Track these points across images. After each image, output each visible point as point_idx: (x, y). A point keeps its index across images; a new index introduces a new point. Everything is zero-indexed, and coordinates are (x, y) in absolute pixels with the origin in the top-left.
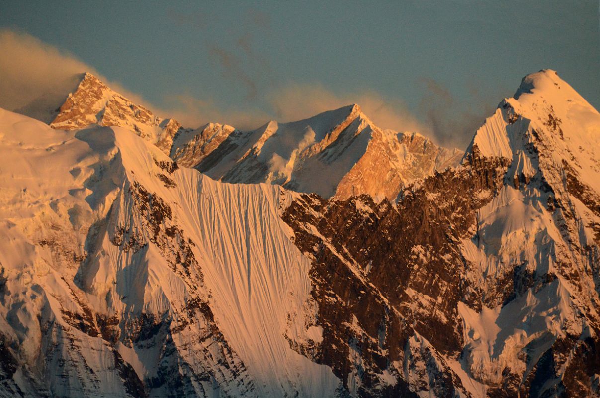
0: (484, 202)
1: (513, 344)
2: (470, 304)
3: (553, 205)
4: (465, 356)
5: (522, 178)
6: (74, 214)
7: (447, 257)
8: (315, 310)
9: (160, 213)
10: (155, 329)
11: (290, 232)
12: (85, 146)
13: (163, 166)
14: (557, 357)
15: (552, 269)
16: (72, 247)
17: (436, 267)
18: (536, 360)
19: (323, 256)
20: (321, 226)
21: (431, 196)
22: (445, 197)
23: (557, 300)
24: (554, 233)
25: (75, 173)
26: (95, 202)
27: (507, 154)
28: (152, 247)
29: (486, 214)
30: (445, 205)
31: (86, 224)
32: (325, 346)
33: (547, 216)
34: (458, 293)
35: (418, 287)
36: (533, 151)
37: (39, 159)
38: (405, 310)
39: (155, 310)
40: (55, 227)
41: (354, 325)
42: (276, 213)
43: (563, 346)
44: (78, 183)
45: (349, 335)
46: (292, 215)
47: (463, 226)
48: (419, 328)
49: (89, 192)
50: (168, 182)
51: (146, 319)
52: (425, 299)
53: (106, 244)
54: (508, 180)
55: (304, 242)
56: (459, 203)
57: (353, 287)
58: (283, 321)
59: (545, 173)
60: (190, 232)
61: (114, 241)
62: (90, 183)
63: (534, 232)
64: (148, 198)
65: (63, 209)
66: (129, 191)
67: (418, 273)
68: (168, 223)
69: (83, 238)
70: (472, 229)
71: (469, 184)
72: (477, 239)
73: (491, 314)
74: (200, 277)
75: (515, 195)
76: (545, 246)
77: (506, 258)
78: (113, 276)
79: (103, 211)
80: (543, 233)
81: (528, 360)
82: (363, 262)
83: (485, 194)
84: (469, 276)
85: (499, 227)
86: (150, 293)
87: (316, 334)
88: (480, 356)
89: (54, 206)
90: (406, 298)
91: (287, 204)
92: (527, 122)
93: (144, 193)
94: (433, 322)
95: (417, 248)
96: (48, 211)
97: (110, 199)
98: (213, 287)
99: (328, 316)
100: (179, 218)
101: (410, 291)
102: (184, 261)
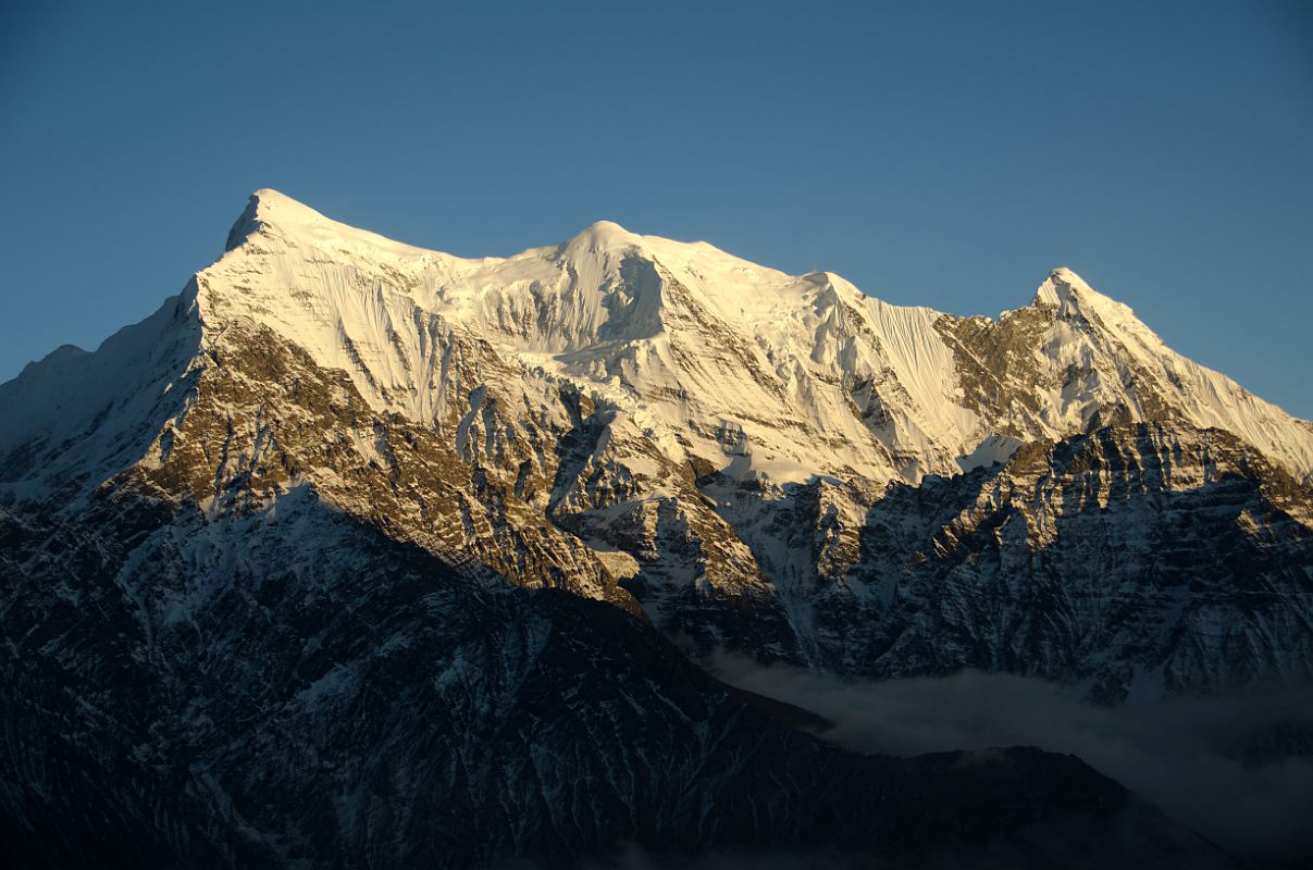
0: (1046, 329)
1: (1074, 407)
2: (1042, 387)
3: (1090, 331)
4: (1044, 414)
5: (1068, 315)
6: (806, 321)
7: (1027, 359)
8: (958, 379)
9: (859, 321)
10: (864, 384)
11: (938, 335)
12: (810, 283)
13: (857, 295)
14: (1102, 415)
15: (1093, 366)
16: (807, 338)
17: (1021, 364)
18: (1088, 417)
19: (958, 350)
20: (956, 332)
21: (1016, 322)
22: (1023, 324)
23: (1098, 383)
24: (1091, 346)
25: (805, 298)
26: (818, 313)
27: (1058, 302)
28: (857, 337)
29: (1048, 336)
30: (1024, 329)
31: (814, 326)
32: (966, 399)
33: (1086, 336)
34: (1035, 381)
35: (1012, 373)
36: (1074, 301)
37: (781, 290)
38: (1007, 386)
39: (864, 374)
40: (796, 327)
41: (981, 390)
42: (929, 324)
43: (1105, 409)
44: (807, 303)
45: (978, 395)
46: (938, 325)
47: (1035, 342)
48: (1017, 397)
49: (815, 308)
50: (861, 305)
51: (858, 378)
52: (1018, 381)
53: (828, 336)
54: (1059, 317)
55: (946, 340)
56: (1031, 328)
57: (978, 370)
58: (940, 384)
59: (1083, 312)
60: (877, 333)
61: (833, 334)
62: (814, 303)
63: (1079, 345)
64: (853, 312)
65: (800, 317)
66: (840, 307)
67: (1012, 366)
68: (865, 326)
69: (814, 334)
70: (1040, 344)
71: (1036, 318)
72: (1043, 350)
73: (1057, 393)
74: (887, 357)
75: (1065, 325)
76: (1087, 354)
77: (1063, 360)
78: (834, 354)
79: (825, 318)
80: (1085, 346)
81: (1083, 418)
82: (981, 355)
83: (1046, 324)
84: (1040, 370)
85: (1057, 343)
86: (859, 363)
87: (961, 392)
88: (1053, 414)
89: (794, 315)
90: (1007, 379)
91: (935, 319)
92: (1068, 285)
93: (850, 308)
94: (1024, 394)
95: (1010, 352)
96: (791, 319)
97: (829, 310)
98: (894, 363)
99: (966, 384)
100: (869, 323)
101: (1008, 375)
102: (877, 347)
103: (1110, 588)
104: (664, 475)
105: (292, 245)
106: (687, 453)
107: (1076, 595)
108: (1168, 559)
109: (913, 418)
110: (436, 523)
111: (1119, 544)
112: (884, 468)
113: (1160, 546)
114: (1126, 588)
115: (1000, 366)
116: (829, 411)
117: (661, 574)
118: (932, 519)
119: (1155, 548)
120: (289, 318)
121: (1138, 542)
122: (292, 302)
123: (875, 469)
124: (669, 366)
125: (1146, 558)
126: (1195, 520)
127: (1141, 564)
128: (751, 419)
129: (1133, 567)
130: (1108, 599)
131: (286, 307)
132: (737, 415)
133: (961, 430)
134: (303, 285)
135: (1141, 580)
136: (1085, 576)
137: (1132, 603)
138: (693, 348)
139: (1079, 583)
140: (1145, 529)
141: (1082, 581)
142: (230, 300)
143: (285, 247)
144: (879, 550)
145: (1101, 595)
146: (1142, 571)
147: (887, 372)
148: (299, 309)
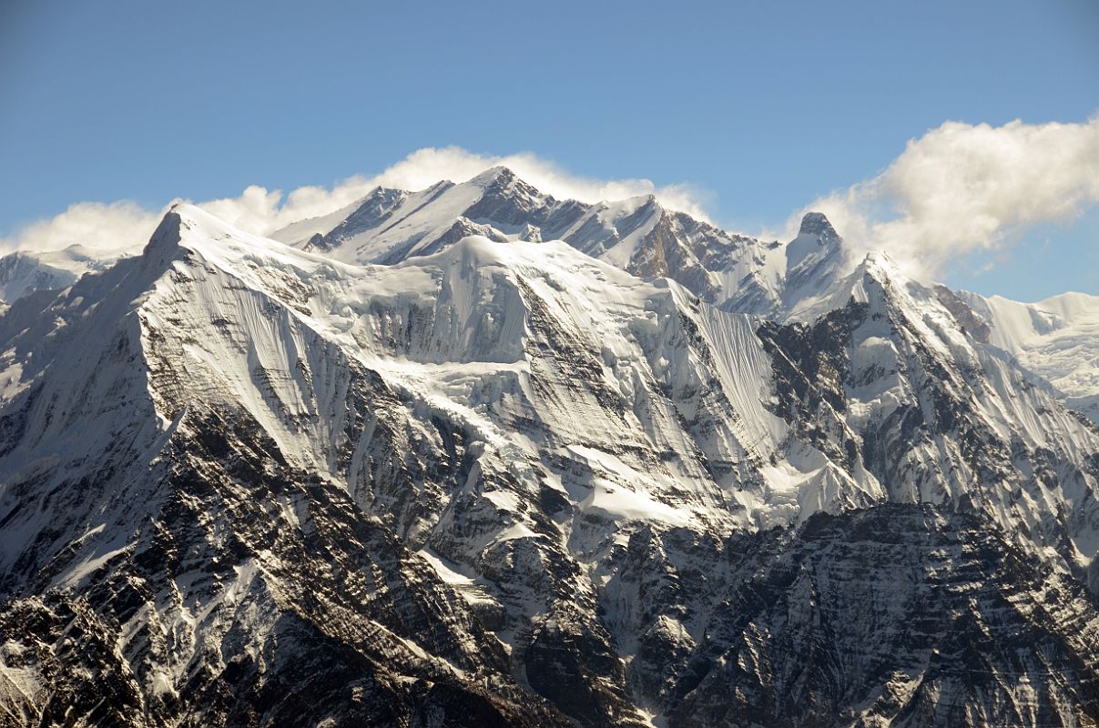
0: (857, 327)
3: (894, 332)
4: (847, 413)
5: (877, 315)
7: (837, 357)
8: (774, 388)
9: (693, 328)
10: (693, 393)
11: (760, 343)
13: (692, 301)
17: (831, 363)
19: (776, 356)
20: (776, 339)
21: (830, 324)
22: (836, 325)
24: (894, 347)
27: (867, 300)
28: (689, 347)
30: (836, 329)
32: (780, 407)
34: (842, 378)
35: (823, 373)
38: (817, 386)
39: (693, 383)
41: (794, 395)
42: (753, 332)
43: (900, 411)
45: (791, 400)
46: (761, 333)
47: (845, 341)
48: (824, 396)
50: (696, 311)
51: (687, 387)
52: (827, 381)
55: (767, 347)
56: (844, 327)
57: (792, 373)
58: (758, 393)
59: (889, 313)
60: (708, 340)
64: (686, 319)
67: (823, 367)
68: (697, 334)
71: (849, 317)
74: (714, 366)
82: (796, 360)
83: (856, 323)
87: (776, 400)
90: (818, 380)
94: (831, 393)
95: (822, 352)
98: (721, 371)
99: (781, 391)
100: (702, 331)
101: (820, 376)
102: (706, 356)
103: (871, 648)
104: (522, 507)
105: (211, 272)
106: (542, 484)
107: (846, 651)
108: (919, 626)
109: (733, 429)
110: (347, 582)
111: (882, 609)
112: (704, 480)
113: (913, 615)
114: (885, 649)
115: (811, 368)
116: (662, 425)
117: (517, 605)
118: (738, 567)
119: (909, 616)
120: (212, 347)
121: (897, 610)
122: (213, 329)
123: (698, 482)
124: (528, 397)
125: (902, 625)
126: (942, 593)
127: (897, 628)
128: (596, 447)
129: (890, 631)
130: (869, 657)
131: (209, 335)
132: (585, 445)
133: (773, 438)
134: (222, 312)
135: (896, 644)
136: (853, 635)
137: (887, 662)
138: (550, 377)
139: (849, 640)
140: (903, 598)
141: (851, 639)
142: (164, 334)
143: (205, 274)
144: (695, 591)
145: (864, 654)
146: (898, 636)
147: (714, 383)
148: (218, 337)
